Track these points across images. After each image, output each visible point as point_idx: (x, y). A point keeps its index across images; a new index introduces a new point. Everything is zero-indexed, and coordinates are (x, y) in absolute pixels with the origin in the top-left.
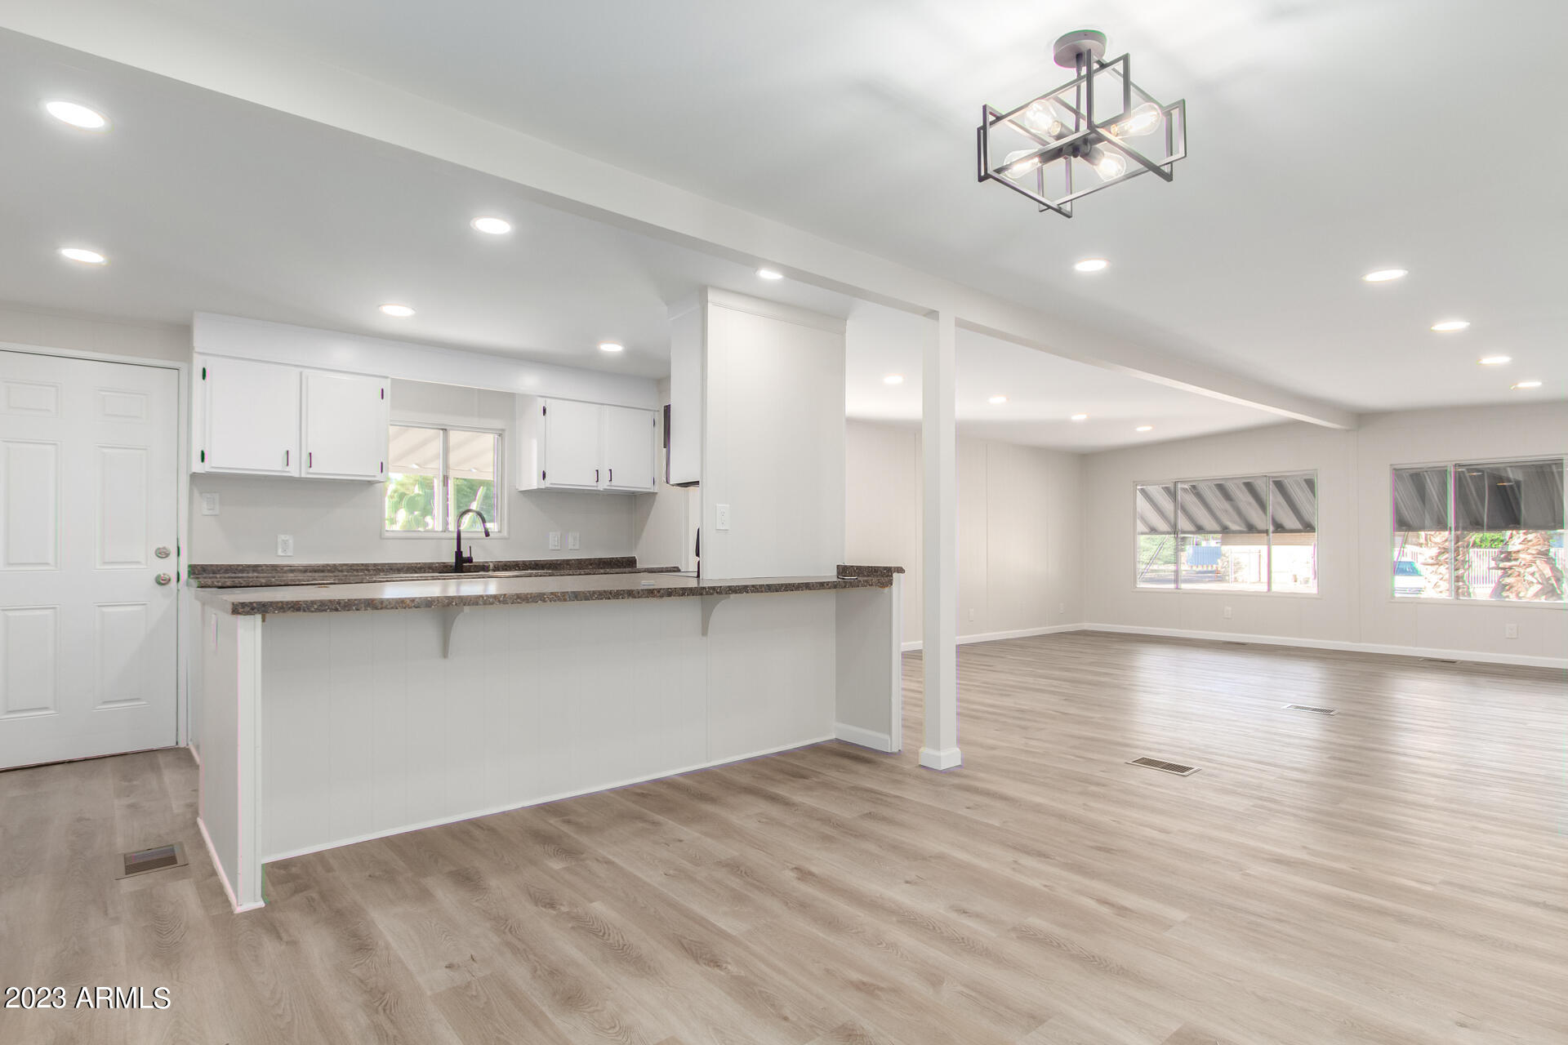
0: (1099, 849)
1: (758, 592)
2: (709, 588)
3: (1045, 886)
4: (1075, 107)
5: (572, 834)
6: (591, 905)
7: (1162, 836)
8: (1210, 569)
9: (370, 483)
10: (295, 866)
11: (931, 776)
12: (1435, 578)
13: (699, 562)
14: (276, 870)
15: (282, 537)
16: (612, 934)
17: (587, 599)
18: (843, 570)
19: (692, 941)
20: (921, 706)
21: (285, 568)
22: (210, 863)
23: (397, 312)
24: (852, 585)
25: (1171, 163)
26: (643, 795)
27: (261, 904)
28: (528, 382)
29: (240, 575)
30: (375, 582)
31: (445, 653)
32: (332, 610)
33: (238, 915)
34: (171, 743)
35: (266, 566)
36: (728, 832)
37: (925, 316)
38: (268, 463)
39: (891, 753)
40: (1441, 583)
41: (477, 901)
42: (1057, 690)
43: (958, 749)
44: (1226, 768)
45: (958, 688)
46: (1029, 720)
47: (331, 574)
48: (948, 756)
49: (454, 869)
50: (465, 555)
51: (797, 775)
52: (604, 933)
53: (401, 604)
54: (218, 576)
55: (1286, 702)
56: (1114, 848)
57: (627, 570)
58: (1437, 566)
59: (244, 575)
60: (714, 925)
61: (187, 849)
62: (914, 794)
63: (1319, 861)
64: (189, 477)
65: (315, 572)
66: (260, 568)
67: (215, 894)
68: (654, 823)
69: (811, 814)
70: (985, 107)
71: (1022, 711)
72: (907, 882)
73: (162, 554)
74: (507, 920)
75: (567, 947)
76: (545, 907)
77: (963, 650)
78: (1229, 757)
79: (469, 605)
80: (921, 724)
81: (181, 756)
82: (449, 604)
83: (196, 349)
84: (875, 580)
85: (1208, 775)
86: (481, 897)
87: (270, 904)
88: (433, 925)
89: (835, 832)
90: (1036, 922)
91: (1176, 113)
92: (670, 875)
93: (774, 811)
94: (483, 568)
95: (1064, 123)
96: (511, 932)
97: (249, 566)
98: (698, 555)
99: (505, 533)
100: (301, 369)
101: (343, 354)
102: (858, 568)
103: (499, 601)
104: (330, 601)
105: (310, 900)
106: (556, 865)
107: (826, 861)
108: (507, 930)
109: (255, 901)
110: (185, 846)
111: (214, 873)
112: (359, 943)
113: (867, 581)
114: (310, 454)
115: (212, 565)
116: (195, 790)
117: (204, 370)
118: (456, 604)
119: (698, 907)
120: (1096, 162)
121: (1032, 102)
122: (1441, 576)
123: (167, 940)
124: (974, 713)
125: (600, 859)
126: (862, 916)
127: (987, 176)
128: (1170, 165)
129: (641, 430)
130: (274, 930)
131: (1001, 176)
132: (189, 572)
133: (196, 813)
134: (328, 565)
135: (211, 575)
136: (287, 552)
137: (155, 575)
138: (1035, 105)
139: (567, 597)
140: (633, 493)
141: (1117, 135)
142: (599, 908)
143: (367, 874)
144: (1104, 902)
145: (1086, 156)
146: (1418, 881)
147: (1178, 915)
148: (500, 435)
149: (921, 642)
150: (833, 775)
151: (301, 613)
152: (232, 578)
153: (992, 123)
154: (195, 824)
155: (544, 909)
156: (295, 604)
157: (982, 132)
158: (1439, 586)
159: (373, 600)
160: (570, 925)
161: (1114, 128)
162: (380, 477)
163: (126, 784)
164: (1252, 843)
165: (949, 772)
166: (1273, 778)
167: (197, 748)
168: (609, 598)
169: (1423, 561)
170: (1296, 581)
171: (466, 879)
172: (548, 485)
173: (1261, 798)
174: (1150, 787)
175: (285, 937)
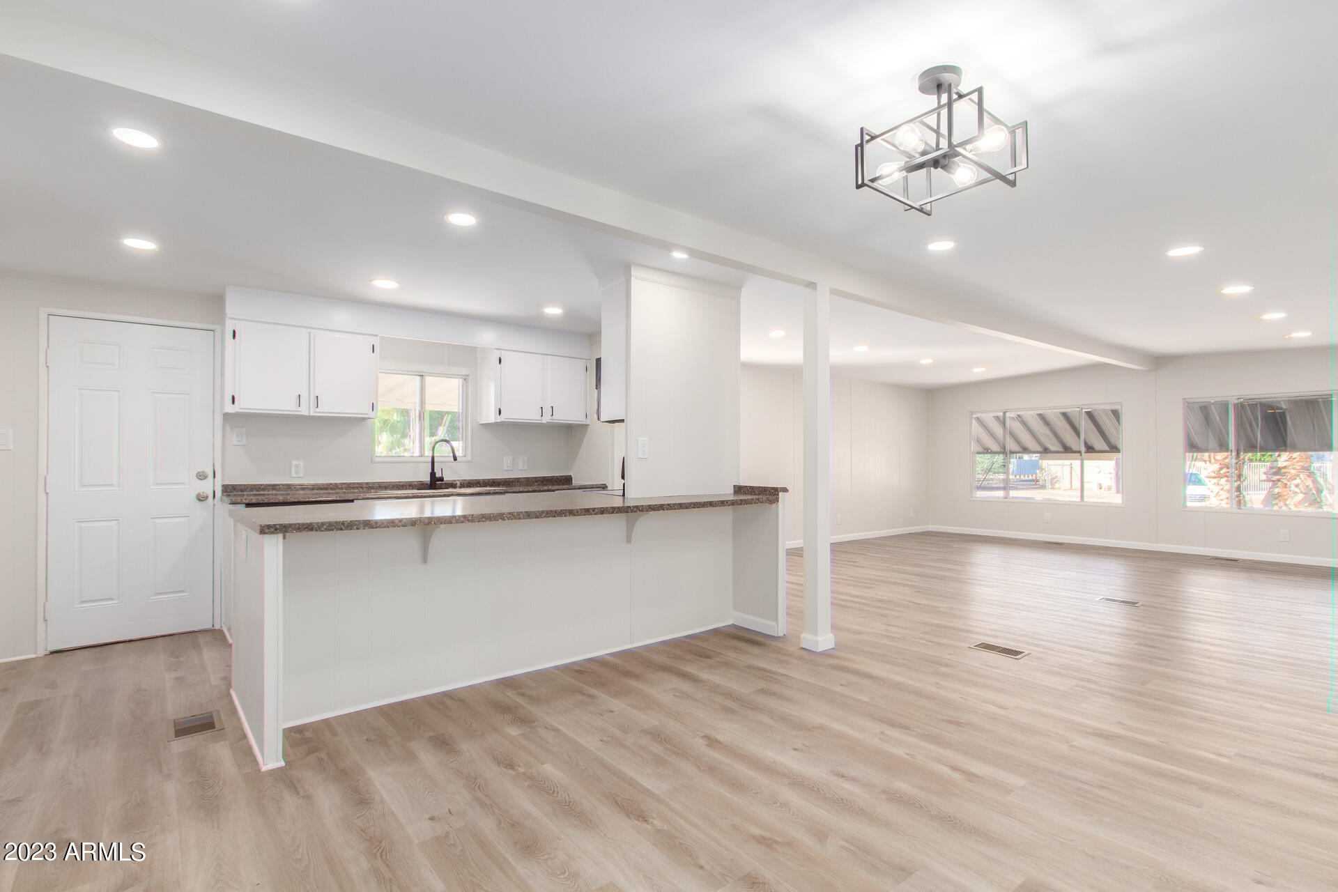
0: (950, 722)
1: (672, 509)
2: (633, 507)
3: (908, 754)
4: (936, 128)
5: (526, 706)
6: (543, 766)
7: (1001, 712)
8: (1030, 478)
9: (364, 419)
10: (308, 731)
11: (810, 657)
12: (1216, 489)
13: (624, 484)
14: (293, 734)
15: (294, 462)
16: (560, 792)
17: (537, 517)
18: (739, 490)
19: (623, 798)
20: (802, 597)
21: (298, 487)
22: (242, 729)
23: (385, 285)
24: (746, 502)
25: (1015, 173)
26: (580, 672)
27: (282, 764)
28: (487, 338)
29: (262, 493)
30: (368, 499)
31: (425, 559)
32: (337, 529)
33: (264, 772)
34: (209, 626)
35: (283, 485)
36: (650, 704)
37: (805, 286)
38: (284, 404)
39: (779, 637)
40: (1221, 492)
41: (452, 762)
42: (909, 583)
43: (831, 635)
44: (1051, 652)
45: (832, 582)
46: (888, 609)
47: (333, 491)
48: (823, 641)
49: (433, 734)
50: (438, 475)
51: (704, 655)
52: (554, 791)
53: (392, 524)
54: (245, 493)
55: (1098, 594)
56: (962, 721)
57: (565, 487)
58: (1218, 479)
59: (266, 492)
60: (641, 785)
61: (222, 715)
62: (797, 673)
63: (1131, 734)
64: (222, 416)
65: (321, 489)
66: (277, 487)
67: (246, 754)
68: (591, 697)
69: (716, 689)
70: (862, 129)
71: (882, 601)
72: (795, 749)
73: (202, 476)
74: (476, 779)
75: (525, 803)
76: (506, 768)
77: (836, 548)
78: (1054, 642)
79: (445, 523)
80: (802, 612)
81: (216, 636)
82: (429, 523)
83: (228, 316)
84: (765, 498)
85: (1037, 658)
86: (455, 759)
87: (289, 763)
88: (418, 782)
89: (735, 705)
90: (902, 786)
91: (1019, 132)
92: (604, 741)
93: (686, 686)
94: (452, 485)
95: (927, 141)
96: (480, 789)
97: (269, 485)
98: (623, 477)
99: (469, 457)
100: (309, 330)
101: (342, 317)
102: (751, 487)
103: (468, 520)
104: (336, 522)
105: (321, 760)
106: (514, 732)
107: (729, 731)
108: (476, 788)
109: (277, 761)
110: (221, 713)
111: (244, 737)
112: (360, 798)
113: (758, 499)
114: (317, 397)
115: (240, 485)
116: (228, 666)
117: (234, 331)
118: (435, 523)
119: (628, 769)
120: (952, 171)
121: (902, 124)
122: (1221, 487)
123: (209, 793)
124: (843, 603)
125: (549, 727)
126: (761, 780)
127: (863, 185)
128: (1013, 174)
129: (577, 375)
130: (293, 786)
131: (875, 185)
132: (222, 490)
133: (229, 685)
134: (331, 484)
135: (240, 493)
136: (300, 473)
137: (196, 494)
138: (905, 127)
139: (521, 516)
140: (570, 424)
141: (971, 151)
142: (550, 770)
143: (365, 738)
144: (955, 769)
145: (944, 167)
146: (1215, 754)
147: (1016, 781)
148: (465, 379)
149: (802, 541)
150: (732, 656)
151: (313, 533)
152: (256, 495)
153: (868, 141)
154: (229, 695)
155: (505, 770)
156: (309, 526)
157: (860, 148)
158: (1220, 495)
159: (369, 521)
160: (526, 784)
161: (969, 147)
162: (371, 414)
163: (174, 660)
164: (1076, 718)
165: (825, 654)
166: (1090, 661)
167: (229, 629)
168: (555, 516)
169: (1207, 475)
170: (1101, 488)
171: (443, 743)
172: (503, 419)
173: (1082, 679)
174: (989, 669)
175: (302, 793)
